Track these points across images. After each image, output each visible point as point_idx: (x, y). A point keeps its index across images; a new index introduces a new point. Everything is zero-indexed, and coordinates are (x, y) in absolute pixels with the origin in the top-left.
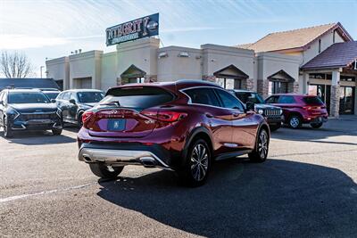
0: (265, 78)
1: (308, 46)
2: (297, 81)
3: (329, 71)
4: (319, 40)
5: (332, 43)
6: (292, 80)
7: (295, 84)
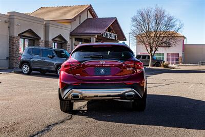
0: (50, 40)
1: (74, 19)
2: (68, 42)
3: (89, 37)
4: (79, 16)
5: (86, 18)
6: (66, 42)
7: (67, 44)
